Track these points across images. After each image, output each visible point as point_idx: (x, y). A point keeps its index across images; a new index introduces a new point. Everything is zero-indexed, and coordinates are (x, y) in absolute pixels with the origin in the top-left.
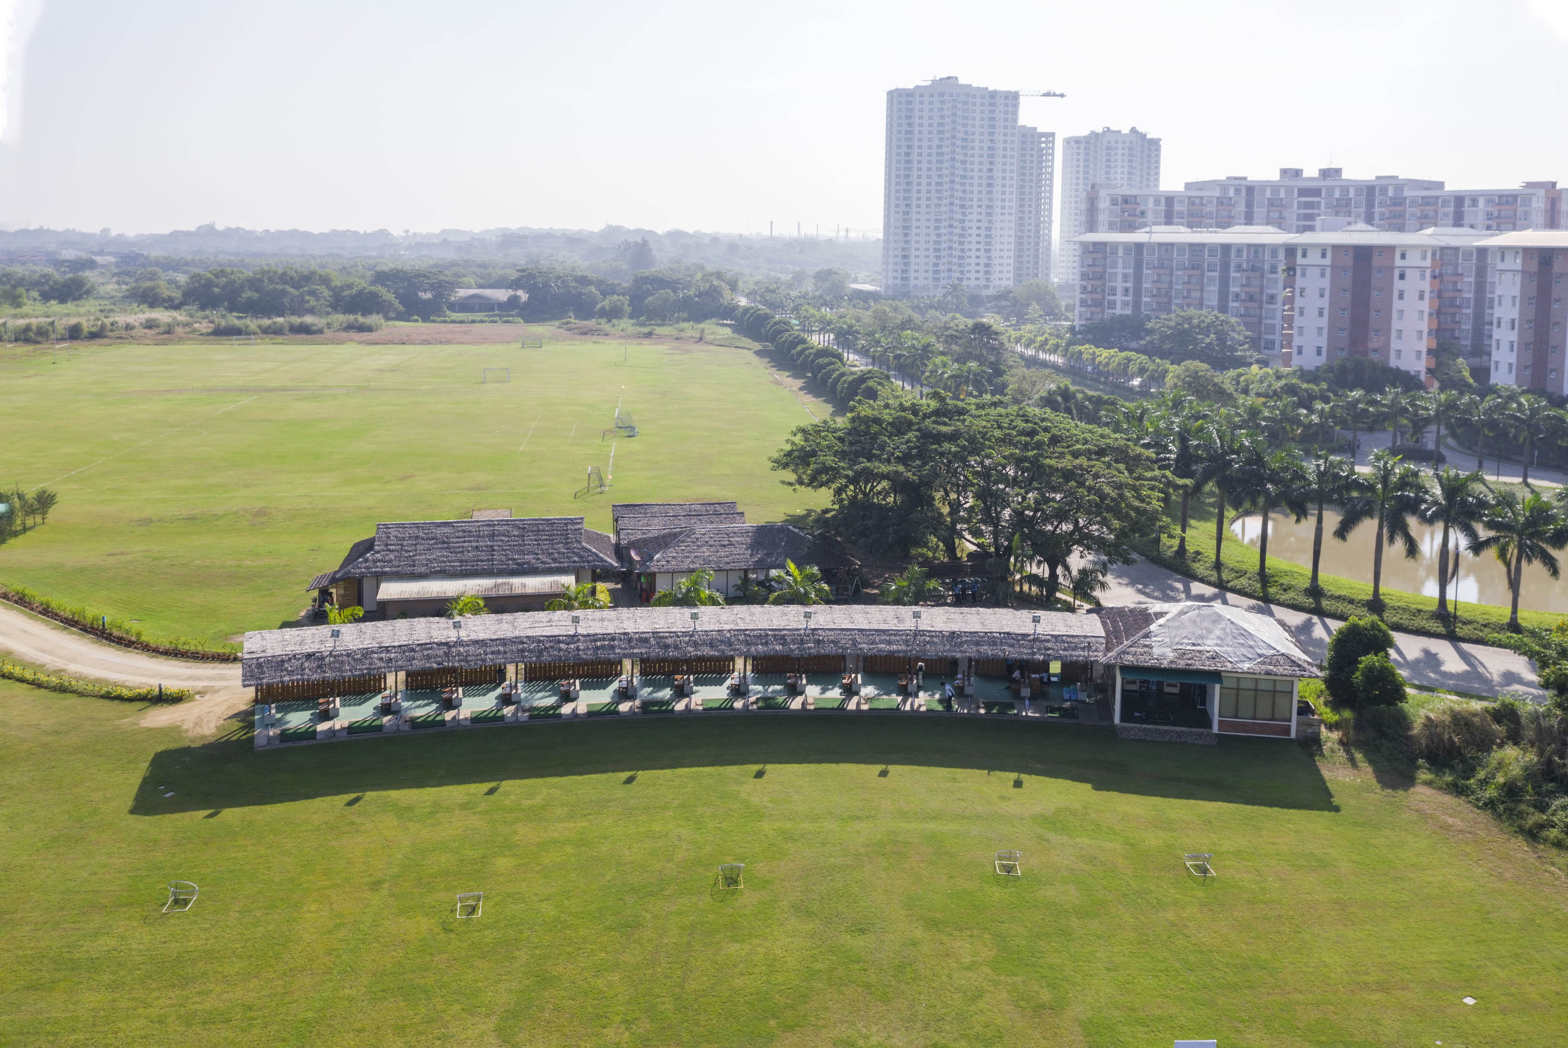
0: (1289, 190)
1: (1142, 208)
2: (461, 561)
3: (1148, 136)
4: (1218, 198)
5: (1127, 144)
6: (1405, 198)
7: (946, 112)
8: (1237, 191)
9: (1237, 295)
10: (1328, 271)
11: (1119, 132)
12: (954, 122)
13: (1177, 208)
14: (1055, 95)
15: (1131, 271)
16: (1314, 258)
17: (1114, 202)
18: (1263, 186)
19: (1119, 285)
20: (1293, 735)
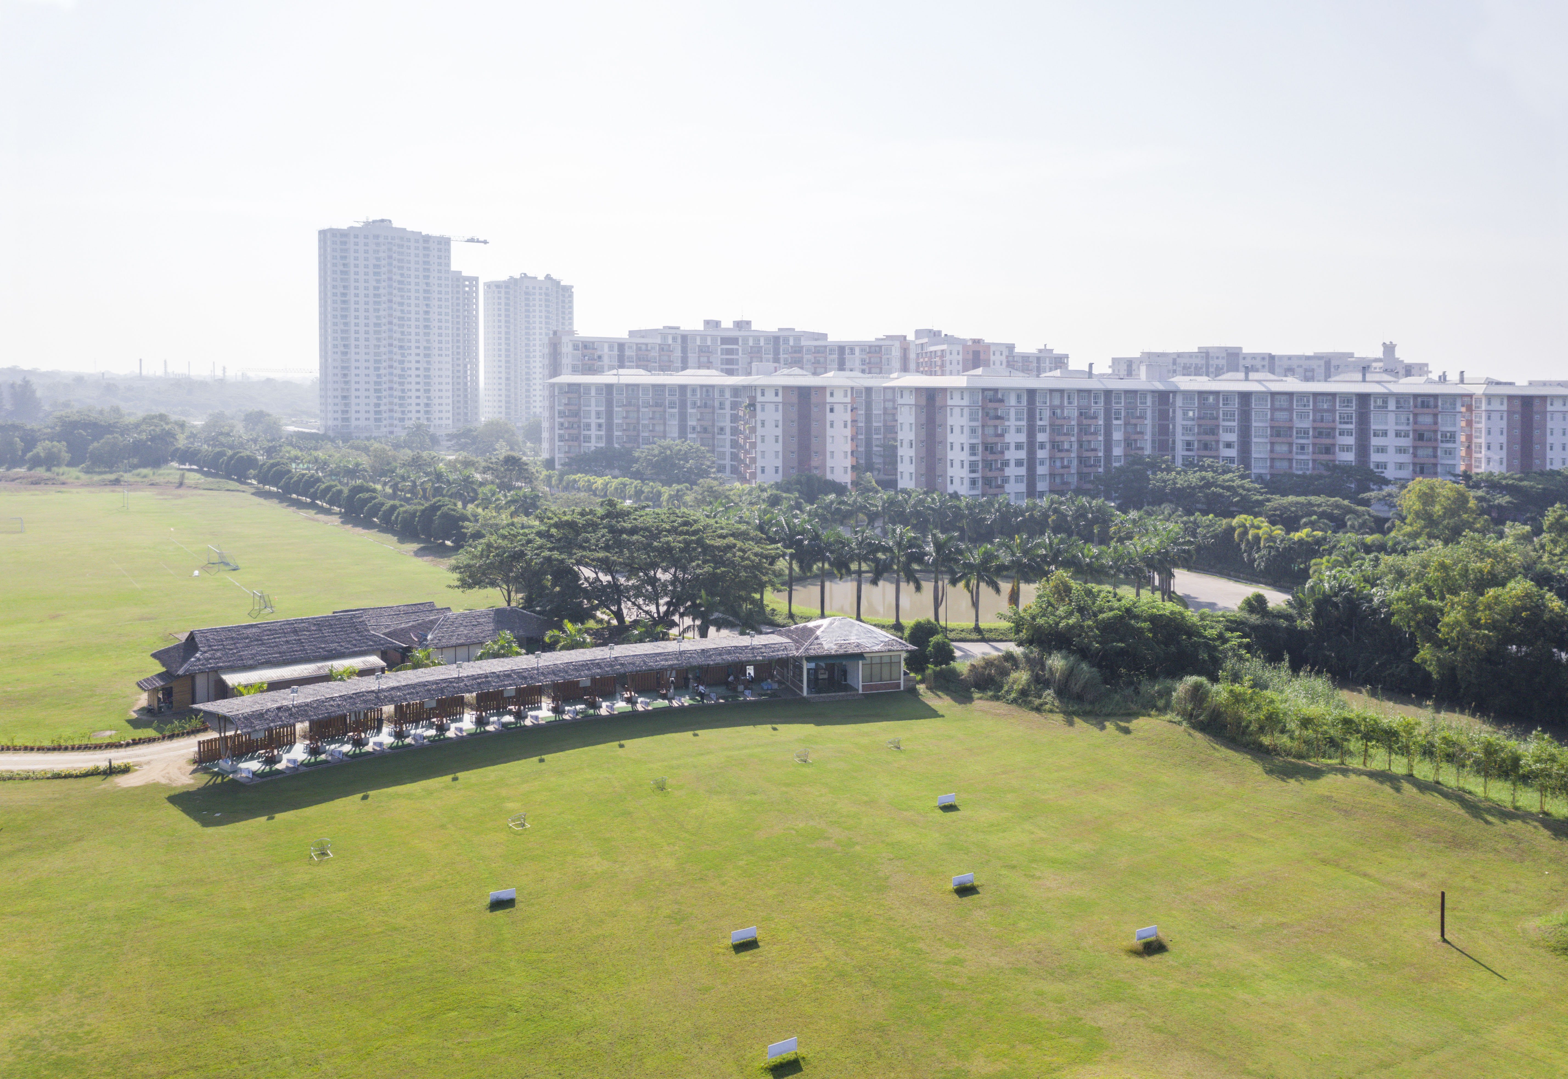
0: (714, 339)
1: (599, 353)
2: (280, 653)
3: (562, 283)
4: (660, 345)
6: (802, 347)
7: (382, 255)
8: (674, 339)
9: (694, 428)
10: (780, 407)
11: (535, 278)
12: (390, 264)
13: (628, 353)
14: (478, 241)
15: (603, 409)
16: (770, 396)
17: (576, 347)
18: (694, 334)
19: (593, 421)
20: (902, 688)
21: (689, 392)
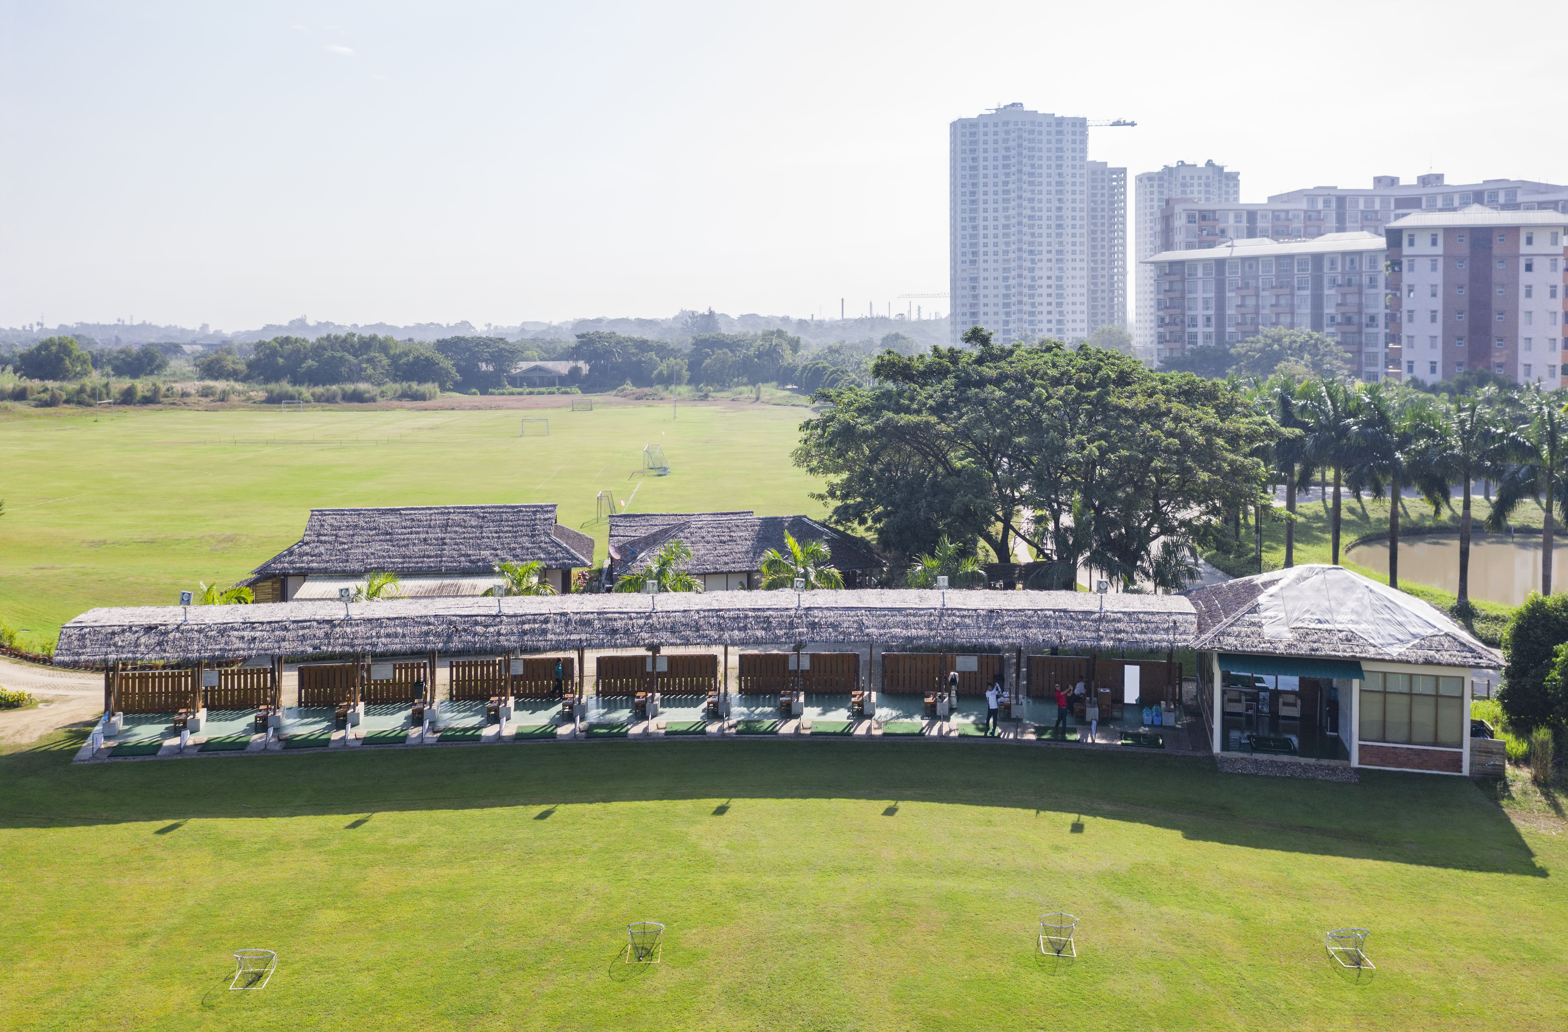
0: (1385, 199)
1: (1222, 223)
3: (1226, 170)
4: (1305, 210)
5: (1203, 180)
7: (1012, 144)
8: (1327, 201)
9: (1333, 319)
10: (1440, 262)
11: (1195, 165)
12: (1020, 154)
13: (1260, 219)
14: (1125, 124)
15: (1212, 294)
16: (1424, 244)
17: (1191, 217)
18: (1355, 195)
19: (1200, 312)
21: (1326, 264)
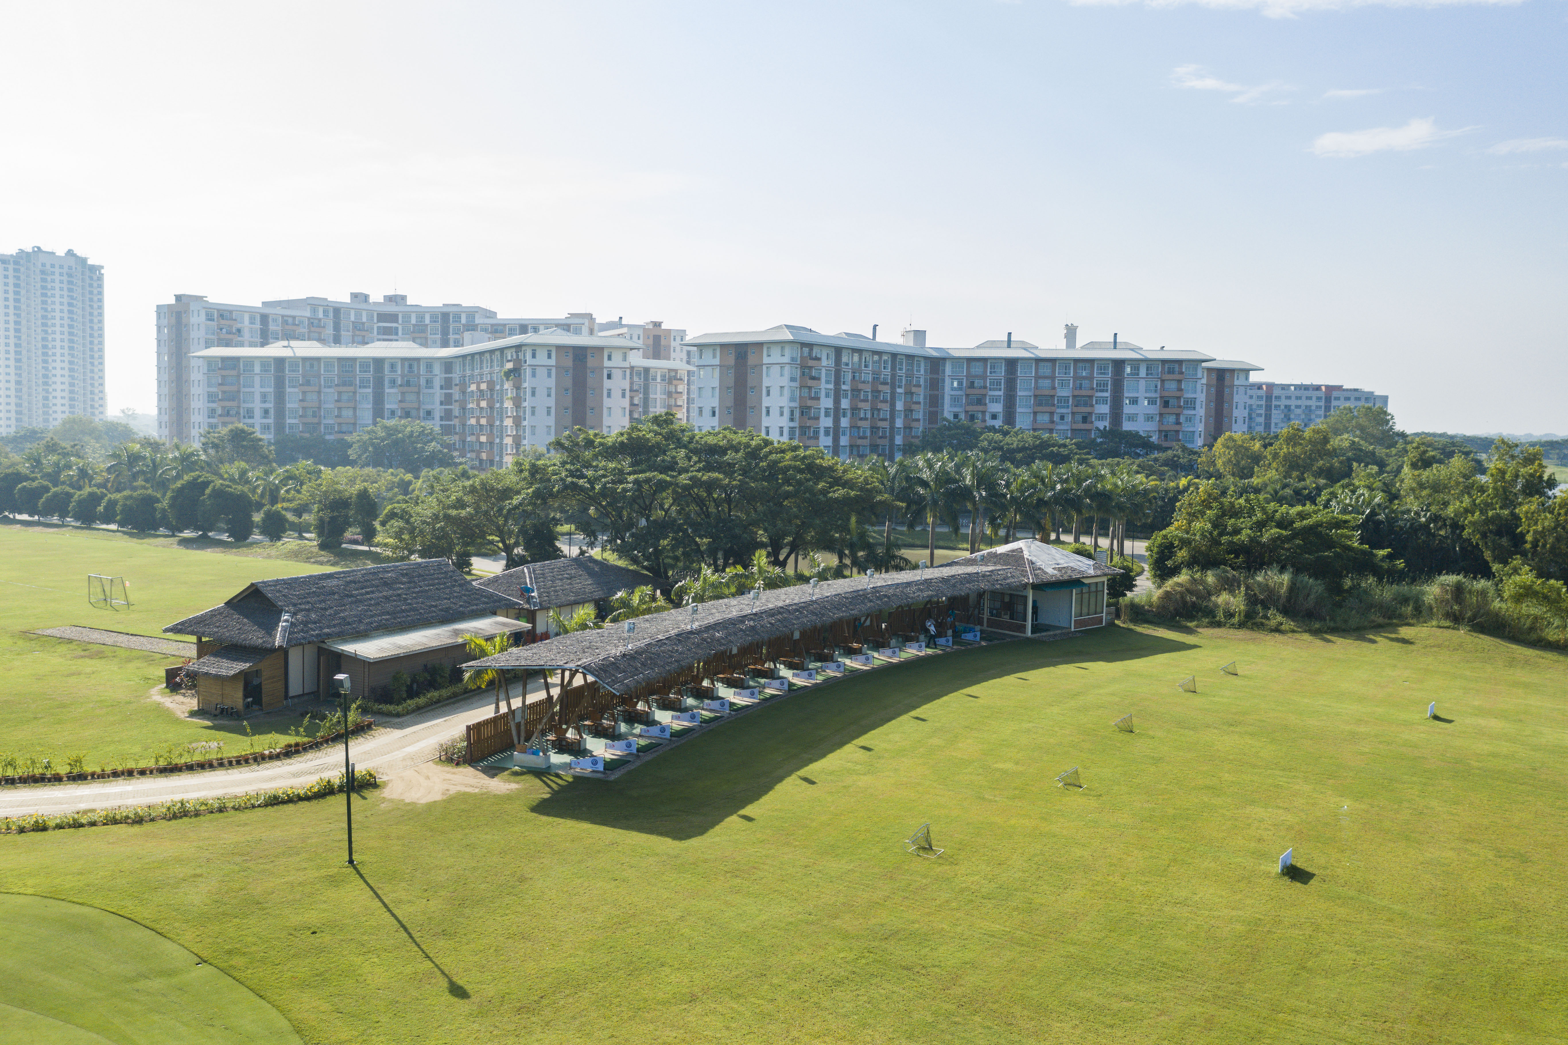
0: (367, 314)
1: (239, 326)
3: (90, 262)
4: (309, 319)
5: (65, 270)
8: (325, 312)
10: (553, 371)
11: (53, 253)
13: (272, 327)
15: (271, 389)
16: (542, 358)
17: (209, 316)
18: (347, 308)
19: (257, 406)
20: (1104, 623)
21: (387, 367)
